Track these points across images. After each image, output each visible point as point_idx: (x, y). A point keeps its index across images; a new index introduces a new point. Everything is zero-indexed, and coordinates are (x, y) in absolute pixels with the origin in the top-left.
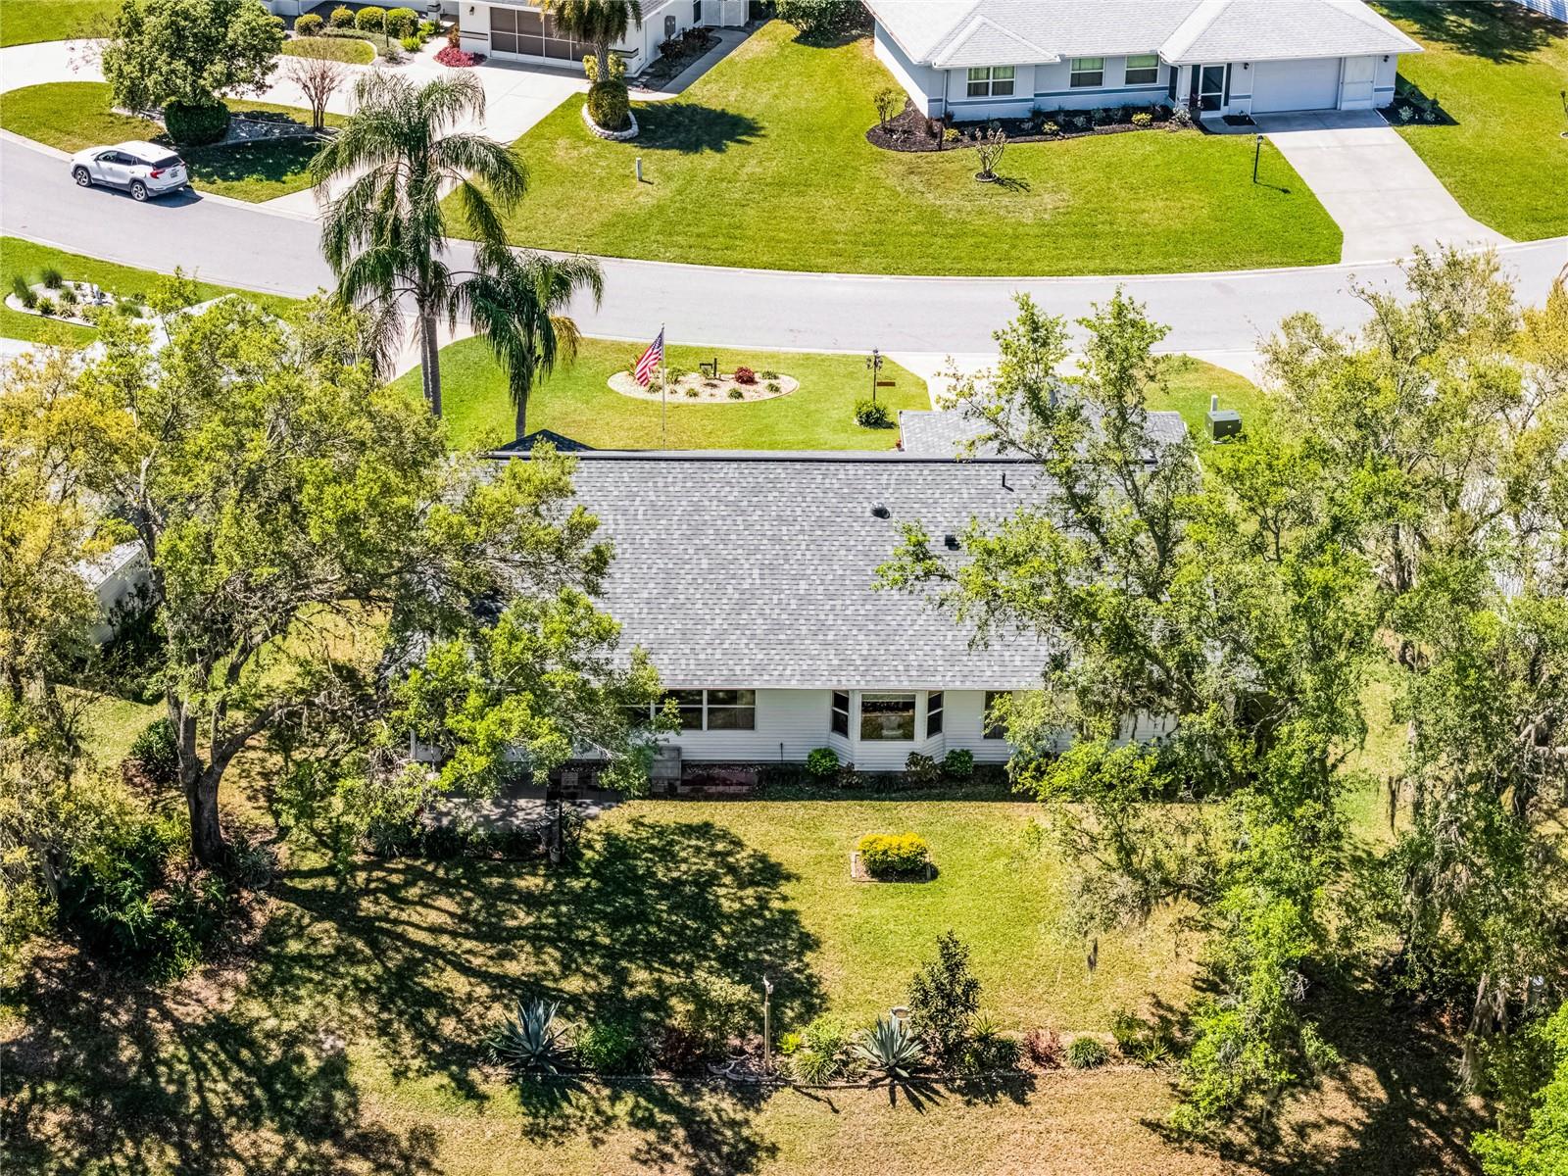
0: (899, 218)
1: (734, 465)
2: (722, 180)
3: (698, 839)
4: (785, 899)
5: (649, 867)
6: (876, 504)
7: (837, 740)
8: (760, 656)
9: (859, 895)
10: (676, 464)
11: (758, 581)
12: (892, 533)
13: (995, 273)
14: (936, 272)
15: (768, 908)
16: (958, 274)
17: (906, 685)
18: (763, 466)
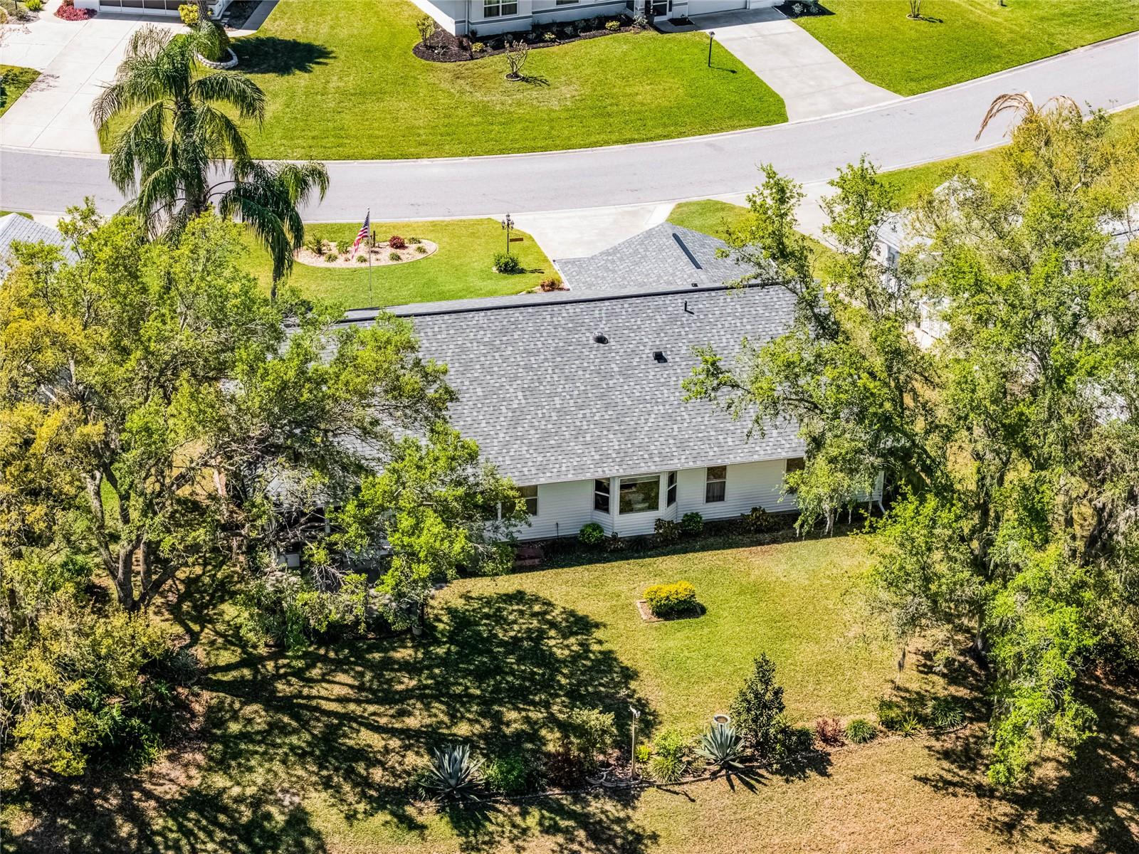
0: (459, 112)
1: (482, 314)
3: (518, 604)
4: (600, 642)
5: (490, 631)
6: (597, 334)
7: (600, 517)
8: (540, 459)
9: (654, 633)
10: (438, 317)
11: (523, 401)
12: (613, 354)
13: (545, 149)
14: (502, 152)
15: (591, 651)
16: (518, 152)
17: (653, 469)
18: (504, 312)
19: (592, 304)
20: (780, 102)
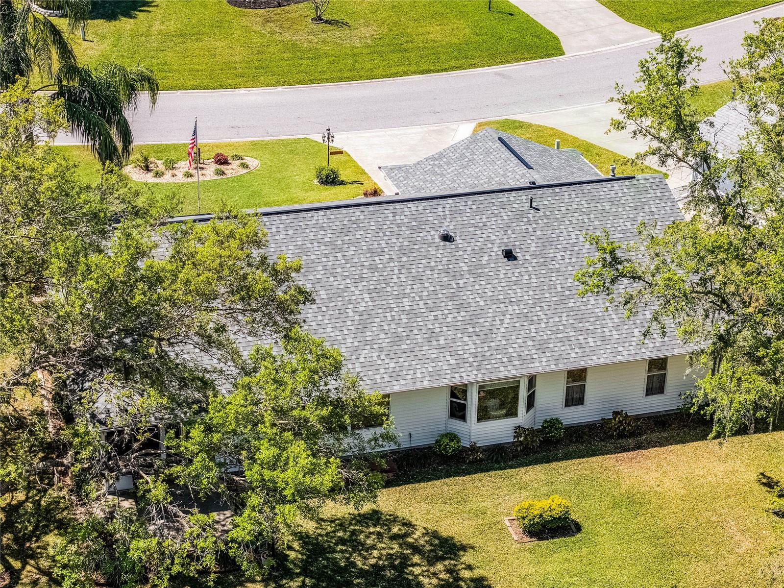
0: (271, 49)
1: (321, 213)
2: (141, 36)
3: (375, 526)
4: (469, 567)
5: (348, 559)
6: (442, 232)
7: (457, 426)
8: (392, 365)
9: (528, 555)
10: (275, 217)
11: (370, 304)
12: (461, 253)
13: (351, 79)
14: (312, 82)
15: (461, 579)
16: (327, 82)
17: (513, 373)
18: (344, 211)
19: (435, 202)
20: (556, 39)
